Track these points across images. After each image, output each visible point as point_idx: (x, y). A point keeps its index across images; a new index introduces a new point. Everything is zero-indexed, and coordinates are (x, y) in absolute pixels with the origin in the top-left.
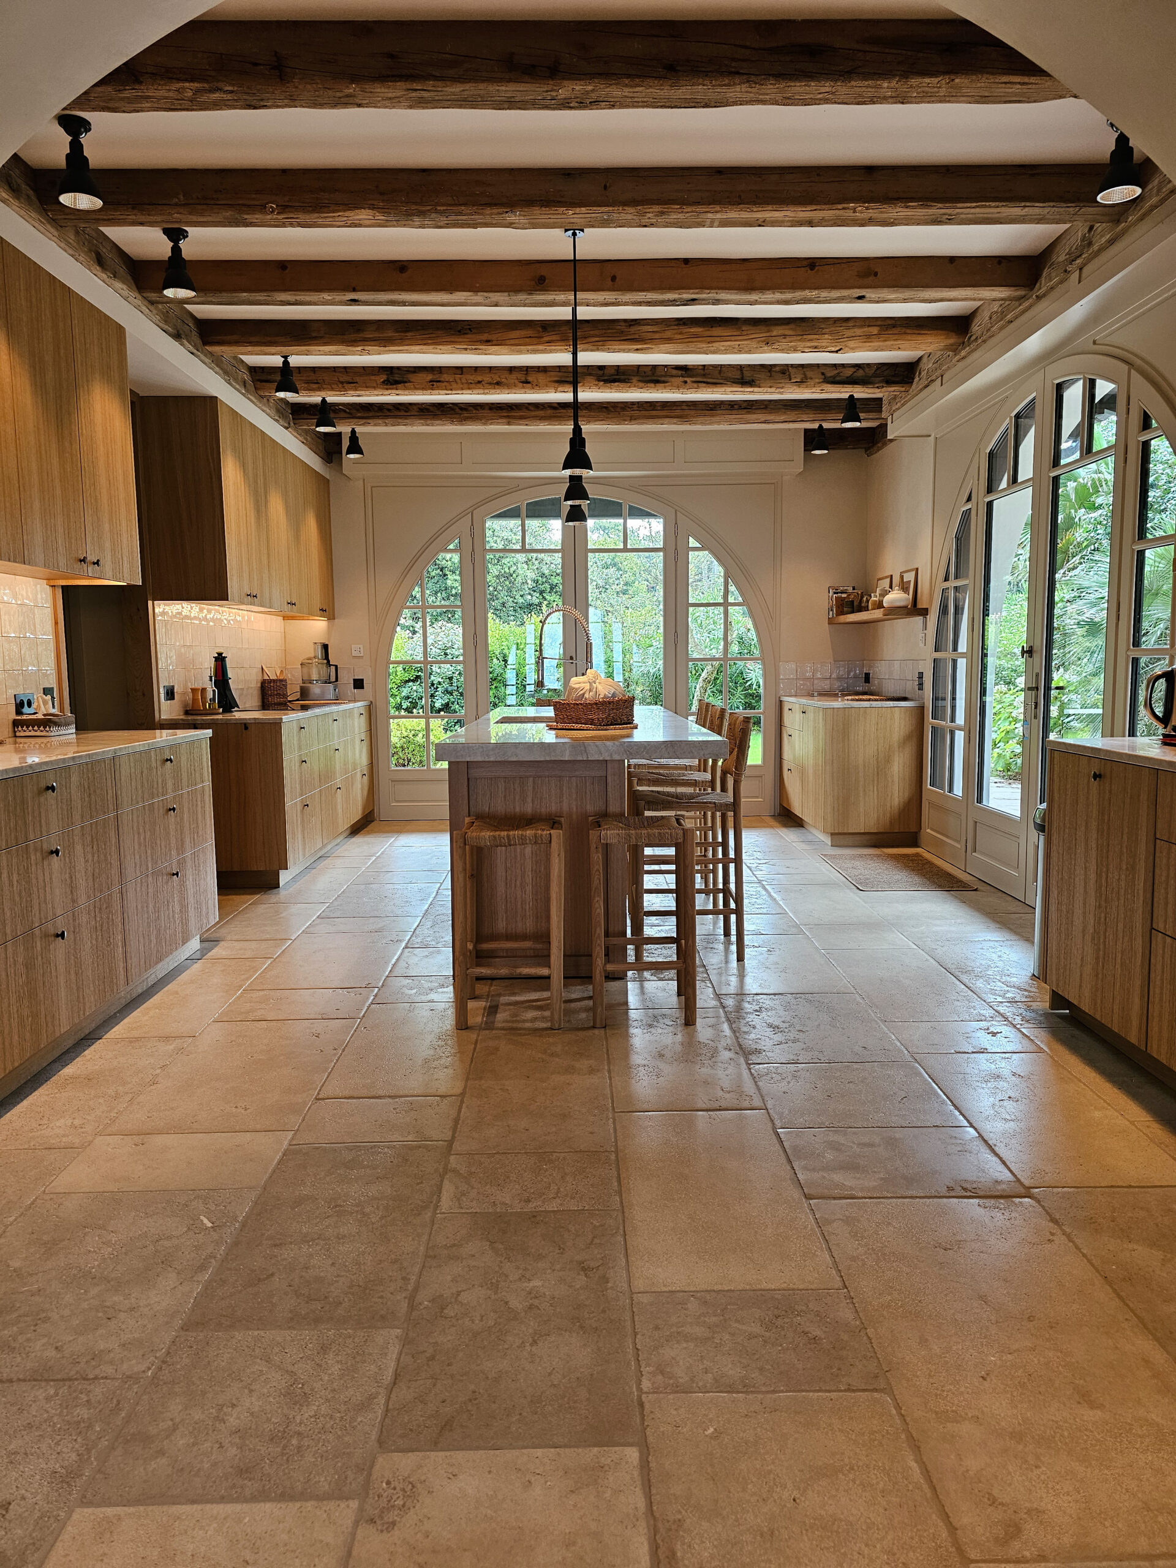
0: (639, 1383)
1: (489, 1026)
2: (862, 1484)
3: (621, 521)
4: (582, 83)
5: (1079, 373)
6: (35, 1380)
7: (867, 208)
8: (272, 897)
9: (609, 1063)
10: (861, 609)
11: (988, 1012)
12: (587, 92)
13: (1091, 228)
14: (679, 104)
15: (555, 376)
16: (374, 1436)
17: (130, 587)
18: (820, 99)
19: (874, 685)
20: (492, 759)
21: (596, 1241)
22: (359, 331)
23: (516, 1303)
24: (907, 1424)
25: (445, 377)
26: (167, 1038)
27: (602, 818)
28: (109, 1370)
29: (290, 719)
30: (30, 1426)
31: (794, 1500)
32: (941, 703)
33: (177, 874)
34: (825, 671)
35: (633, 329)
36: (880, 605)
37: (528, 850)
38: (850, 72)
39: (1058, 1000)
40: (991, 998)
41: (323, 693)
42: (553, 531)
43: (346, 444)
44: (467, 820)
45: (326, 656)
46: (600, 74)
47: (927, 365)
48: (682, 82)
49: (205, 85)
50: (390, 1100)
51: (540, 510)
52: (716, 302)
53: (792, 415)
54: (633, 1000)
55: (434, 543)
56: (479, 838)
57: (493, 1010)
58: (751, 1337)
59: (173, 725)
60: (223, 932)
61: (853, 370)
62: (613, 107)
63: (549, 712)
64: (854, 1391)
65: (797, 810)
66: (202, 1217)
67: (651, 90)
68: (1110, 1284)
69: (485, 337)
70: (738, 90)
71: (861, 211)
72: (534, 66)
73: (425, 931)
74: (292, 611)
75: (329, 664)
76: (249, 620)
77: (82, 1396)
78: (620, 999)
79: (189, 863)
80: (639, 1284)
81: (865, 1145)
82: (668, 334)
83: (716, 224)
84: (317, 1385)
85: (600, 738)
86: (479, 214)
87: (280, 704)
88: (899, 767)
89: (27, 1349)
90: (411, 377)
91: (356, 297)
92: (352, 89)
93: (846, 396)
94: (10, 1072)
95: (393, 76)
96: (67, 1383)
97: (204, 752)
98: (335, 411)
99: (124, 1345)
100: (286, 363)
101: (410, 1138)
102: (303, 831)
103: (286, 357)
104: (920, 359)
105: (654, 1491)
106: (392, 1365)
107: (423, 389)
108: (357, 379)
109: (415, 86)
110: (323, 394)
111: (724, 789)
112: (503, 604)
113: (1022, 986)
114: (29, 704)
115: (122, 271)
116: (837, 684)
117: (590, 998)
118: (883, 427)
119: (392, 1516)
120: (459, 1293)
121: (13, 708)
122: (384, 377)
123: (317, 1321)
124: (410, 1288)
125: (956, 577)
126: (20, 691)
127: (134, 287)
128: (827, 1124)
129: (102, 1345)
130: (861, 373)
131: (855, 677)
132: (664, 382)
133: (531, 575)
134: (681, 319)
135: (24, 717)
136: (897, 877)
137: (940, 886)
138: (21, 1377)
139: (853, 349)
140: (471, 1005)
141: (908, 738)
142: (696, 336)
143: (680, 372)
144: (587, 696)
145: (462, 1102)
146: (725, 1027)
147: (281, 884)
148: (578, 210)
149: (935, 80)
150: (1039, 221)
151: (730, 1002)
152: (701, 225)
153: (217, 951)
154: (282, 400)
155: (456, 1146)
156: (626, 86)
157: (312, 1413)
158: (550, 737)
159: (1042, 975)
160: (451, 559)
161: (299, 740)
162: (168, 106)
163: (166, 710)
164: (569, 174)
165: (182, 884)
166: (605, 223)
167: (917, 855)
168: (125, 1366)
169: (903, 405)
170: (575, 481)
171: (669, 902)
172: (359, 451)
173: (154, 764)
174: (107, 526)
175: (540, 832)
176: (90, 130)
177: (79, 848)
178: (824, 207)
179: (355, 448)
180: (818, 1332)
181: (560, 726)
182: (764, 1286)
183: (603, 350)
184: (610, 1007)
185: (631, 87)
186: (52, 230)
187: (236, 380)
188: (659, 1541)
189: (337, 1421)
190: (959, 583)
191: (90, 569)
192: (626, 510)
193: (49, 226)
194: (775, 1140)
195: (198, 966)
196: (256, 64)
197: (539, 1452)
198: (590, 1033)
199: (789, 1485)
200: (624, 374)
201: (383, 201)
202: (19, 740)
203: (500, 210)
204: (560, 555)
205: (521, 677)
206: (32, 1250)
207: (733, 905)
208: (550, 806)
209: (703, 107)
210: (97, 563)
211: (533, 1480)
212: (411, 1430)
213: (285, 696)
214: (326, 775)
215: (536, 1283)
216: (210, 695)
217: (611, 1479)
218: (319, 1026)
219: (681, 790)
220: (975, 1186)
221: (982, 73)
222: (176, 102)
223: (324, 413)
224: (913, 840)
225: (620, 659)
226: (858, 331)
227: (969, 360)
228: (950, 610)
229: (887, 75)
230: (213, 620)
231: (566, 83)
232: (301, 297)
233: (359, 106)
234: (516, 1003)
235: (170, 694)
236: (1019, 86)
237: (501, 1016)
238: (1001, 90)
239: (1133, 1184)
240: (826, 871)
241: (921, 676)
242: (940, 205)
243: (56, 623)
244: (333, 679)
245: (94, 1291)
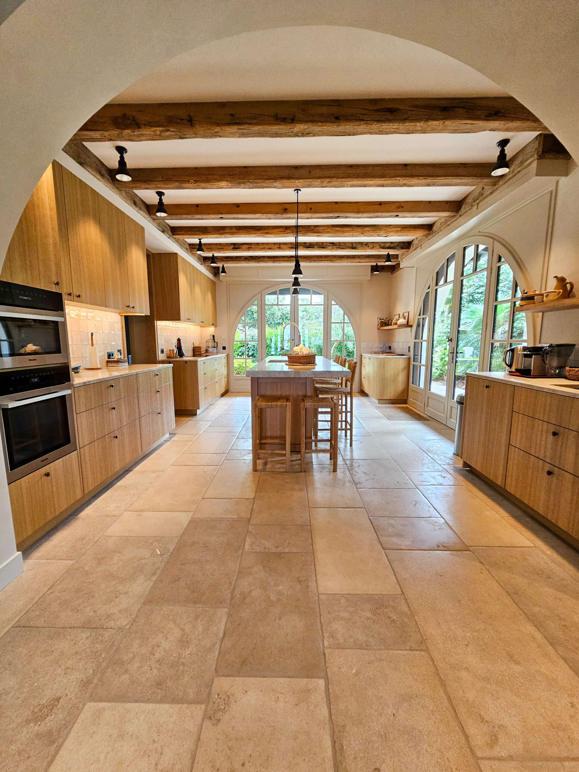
0: (323, 643)
1: (264, 470)
2: (422, 706)
3: (309, 296)
4: (304, 125)
5: (474, 243)
6: (84, 628)
7: (404, 180)
8: (194, 418)
9: (307, 487)
10: (388, 325)
11: (441, 468)
12: (305, 129)
13: (483, 189)
14: (339, 134)
15: (290, 246)
16: (214, 667)
17: (146, 316)
18: (393, 132)
19: (392, 350)
20: (266, 376)
21: (304, 567)
22: (224, 230)
23: (273, 598)
24: (438, 671)
25: (253, 246)
26: (154, 472)
27: (304, 398)
28: (112, 624)
29: (200, 360)
30: (77, 653)
31: (394, 715)
32: (416, 357)
33: (160, 413)
34: (376, 345)
35: (316, 228)
36: (396, 324)
37: (278, 408)
38: (406, 119)
39: (466, 464)
40: (440, 462)
41: (213, 351)
42: (287, 299)
43: (221, 270)
44: (257, 398)
45: (214, 339)
46: (311, 121)
47: (415, 242)
48: (341, 124)
49: (164, 128)
50: (229, 500)
51: (283, 292)
52: (346, 217)
53: (367, 260)
54: (314, 461)
55: (249, 302)
56: (261, 405)
57: (266, 464)
58: (368, 619)
59: (163, 362)
60: (177, 431)
61: (390, 244)
62: (314, 136)
63: (286, 358)
64: (413, 650)
65: (366, 391)
66: (157, 550)
67: (329, 128)
68: (509, 595)
69: (266, 231)
70: (363, 127)
71: (402, 181)
72: (285, 118)
73: (243, 432)
74: (203, 324)
75: (215, 341)
76: (189, 327)
77: (100, 637)
78: (310, 460)
79: (164, 409)
80: (321, 590)
81: (403, 525)
82: (328, 230)
83: (349, 186)
84: (193, 637)
85: (304, 369)
86: (264, 183)
87: (199, 354)
88: (401, 378)
89: (83, 611)
90: (242, 246)
91: (222, 217)
92: (217, 129)
93: (386, 253)
94: (97, 486)
95: (233, 123)
96: (95, 630)
97: (170, 371)
98: (217, 259)
99: (120, 611)
100: (200, 242)
101: (234, 517)
102: (205, 396)
103: (200, 239)
104: (413, 240)
105: (332, 707)
106: (223, 627)
107: (246, 250)
108: (224, 247)
109: (241, 127)
110: (213, 252)
111: (346, 386)
112: (271, 323)
113: (451, 458)
114: (113, 355)
115: (143, 207)
116: (380, 350)
117: (300, 460)
118: (399, 264)
119: (218, 715)
120: (250, 592)
121: (107, 357)
122: (233, 247)
123: (195, 603)
124: (232, 588)
125: (423, 314)
126: (109, 351)
127: (148, 214)
128: (388, 515)
129: (112, 610)
130: (392, 245)
131: (386, 347)
132: (326, 248)
133: (280, 314)
134: (333, 225)
135: (110, 360)
136: (401, 415)
137: (416, 419)
138: (78, 626)
139: (392, 236)
140: (258, 461)
141: (405, 368)
142: (338, 231)
143: (331, 245)
144: (299, 354)
145: (254, 501)
146: (347, 472)
147: (198, 414)
148: (299, 181)
149: (438, 122)
150: (466, 185)
151: (348, 462)
152: (343, 186)
153: (175, 438)
154: (200, 255)
155: (252, 522)
156: (320, 126)
157: (189, 652)
158: (286, 368)
159: (458, 454)
160: (255, 308)
161: (204, 367)
162: (151, 138)
163: (161, 357)
164: (296, 168)
165: (162, 416)
166: (309, 186)
167: (407, 407)
168: (119, 623)
169: (406, 256)
170: (296, 279)
171: (328, 426)
172: (225, 272)
173: (151, 376)
174: (137, 295)
175: (283, 403)
176: (127, 152)
177: (123, 407)
178: (388, 179)
179: (224, 271)
180: (395, 618)
181: (290, 364)
182: (371, 593)
183: (306, 236)
184: (307, 464)
185: (322, 126)
186: (117, 191)
187: (184, 247)
188: (336, 739)
189: (199, 657)
190: (424, 316)
191: (131, 309)
192: (311, 291)
193: (116, 190)
194: (369, 521)
195: (168, 443)
196: (182, 120)
197: (282, 680)
198: (299, 474)
199: (391, 706)
200: (312, 245)
201: (231, 178)
202: (109, 367)
203: (272, 181)
204: (290, 306)
205: (276, 345)
206: (93, 562)
207: (348, 427)
208: (286, 393)
209: (349, 135)
210: (133, 307)
211: (279, 696)
212: (229, 664)
213: (200, 352)
214: (213, 378)
215: (281, 588)
216: (175, 352)
217: (313, 698)
218: (206, 468)
219: (328, 386)
220: (448, 545)
221: (456, 119)
222: (154, 136)
223: (213, 259)
224: (405, 402)
225: (308, 340)
226: (394, 229)
227: (430, 240)
228: (420, 326)
229: (419, 120)
230: (177, 327)
231: (297, 125)
232: (204, 216)
233: (220, 136)
234: (273, 461)
235: (162, 352)
236: (470, 125)
237: (269, 466)
238: (463, 127)
239: (508, 546)
240: (377, 412)
241: (409, 348)
242: (431, 178)
243: (122, 328)
244: (216, 346)
245: (113, 583)
